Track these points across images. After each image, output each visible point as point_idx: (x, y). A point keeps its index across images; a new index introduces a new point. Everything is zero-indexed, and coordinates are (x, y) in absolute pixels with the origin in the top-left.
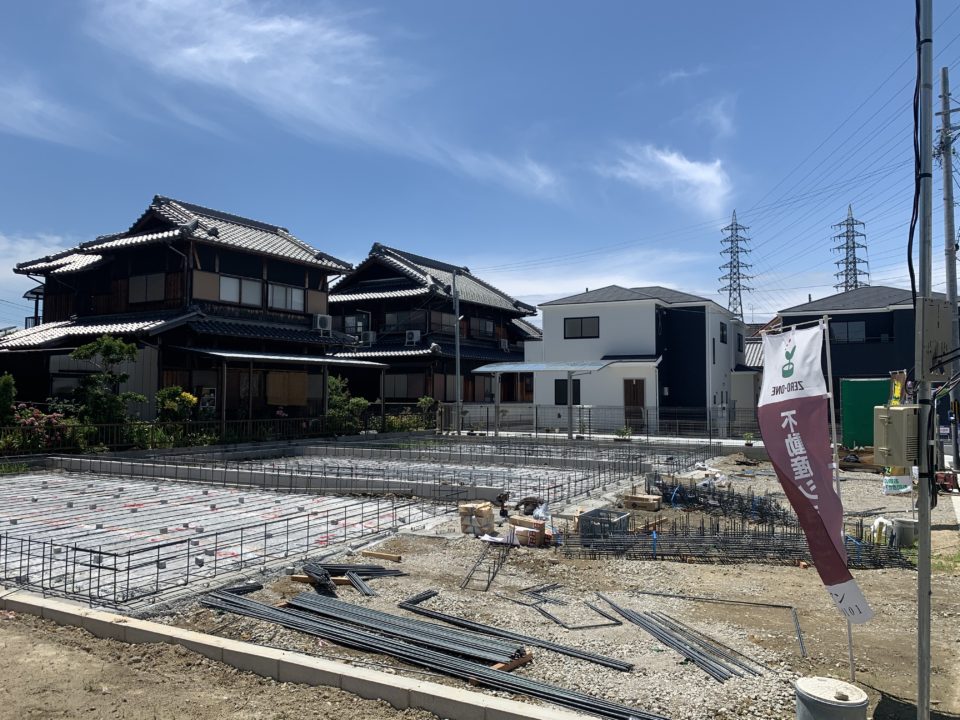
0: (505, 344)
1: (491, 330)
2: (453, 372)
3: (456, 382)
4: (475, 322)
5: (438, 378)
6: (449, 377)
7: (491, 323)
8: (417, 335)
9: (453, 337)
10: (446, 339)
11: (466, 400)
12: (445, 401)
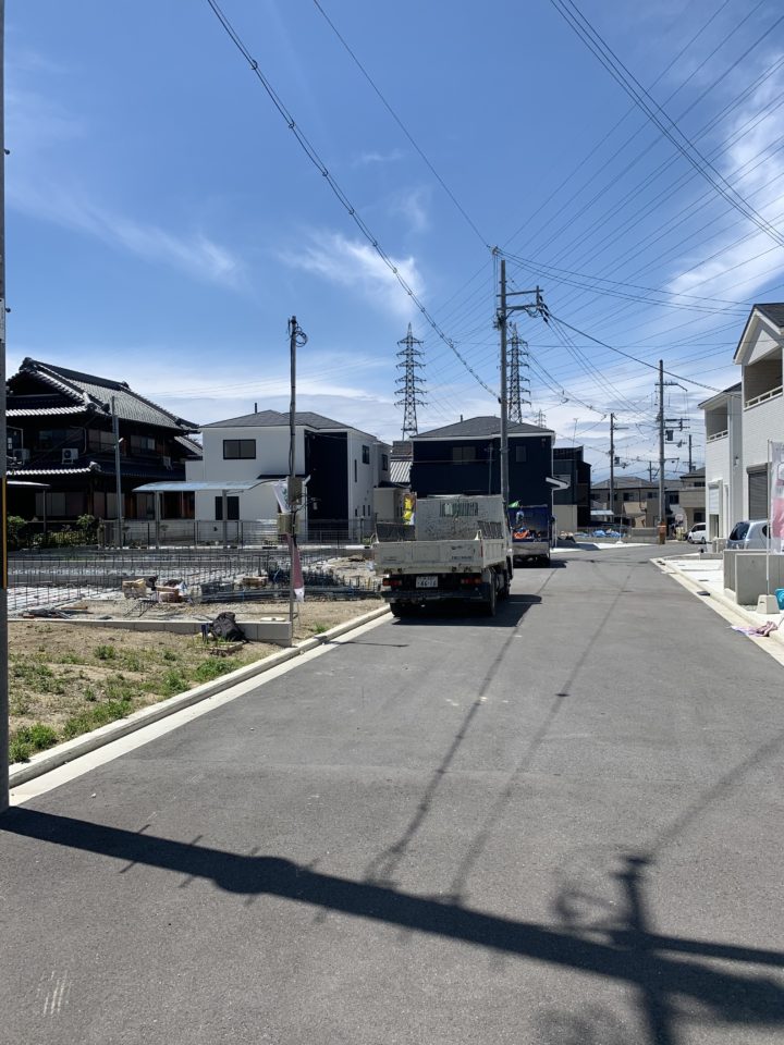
0: (167, 461)
1: (153, 448)
2: (114, 490)
3: (117, 500)
4: (135, 441)
5: (98, 496)
6: (109, 495)
7: (153, 441)
8: (74, 453)
9: (113, 454)
10: (106, 457)
11: (127, 517)
12: (106, 518)
